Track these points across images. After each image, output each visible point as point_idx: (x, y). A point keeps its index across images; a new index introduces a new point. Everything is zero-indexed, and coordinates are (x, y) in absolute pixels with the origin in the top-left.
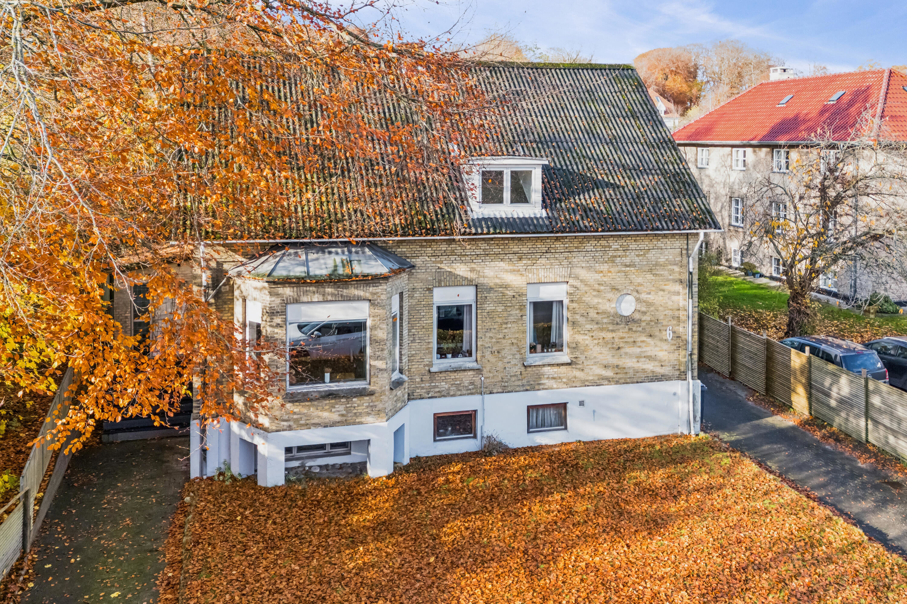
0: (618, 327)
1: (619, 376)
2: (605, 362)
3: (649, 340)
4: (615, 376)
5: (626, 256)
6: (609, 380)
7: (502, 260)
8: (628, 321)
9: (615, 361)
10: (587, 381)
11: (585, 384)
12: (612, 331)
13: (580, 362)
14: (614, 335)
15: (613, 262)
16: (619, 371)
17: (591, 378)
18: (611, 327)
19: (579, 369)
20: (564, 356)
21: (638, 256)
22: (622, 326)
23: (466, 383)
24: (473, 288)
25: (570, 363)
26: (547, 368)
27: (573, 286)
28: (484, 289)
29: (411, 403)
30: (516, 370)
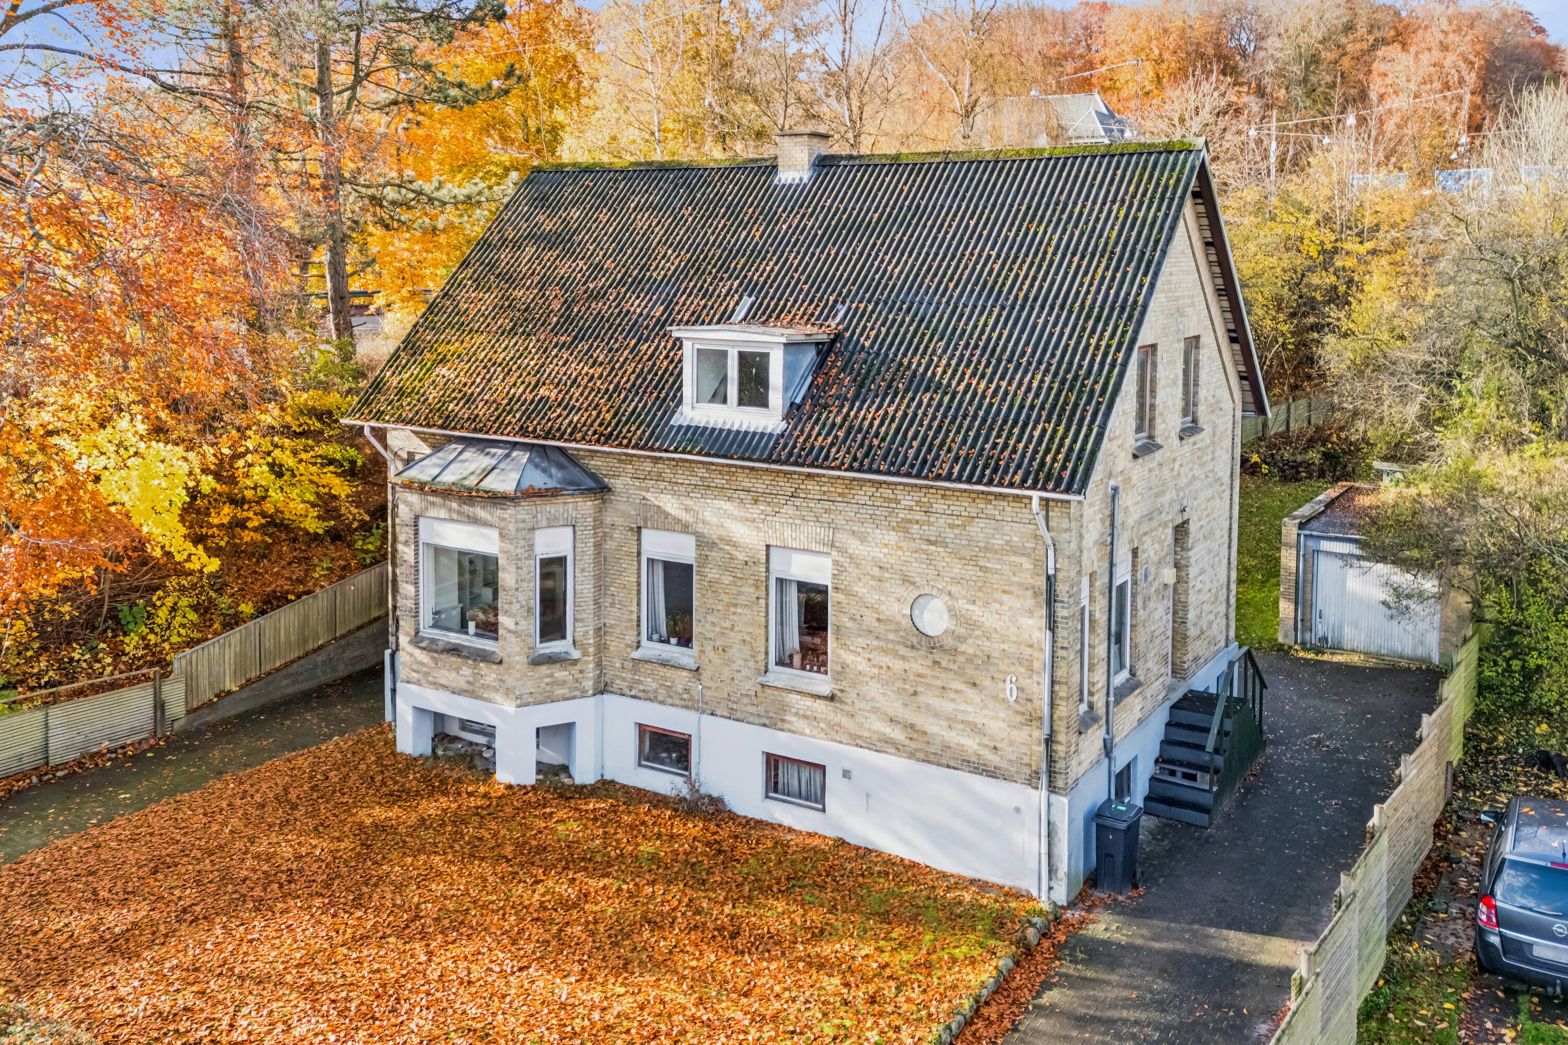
0: (913, 653)
1: (913, 745)
2: (891, 712)
3: (971, 692)
4: (907, 742)
5: (930, 524)
6: (898, 748)
7: (730, 499)
8: (932, 645)
9: (909, 715)
10: (860, 737)
11: (856, 740)
12: (903, 658)
13: (849, 701)
14: (907, 666)
15: (906, 531)
16: (915, 736)
17: (866, 734)
18: (902, 651)
19: (847, 713)
20: (821, 683)
21: (951, 526)
22: (922, 653)
23: (680, 688)
24: (693, 538)
25: (832, 698)
26: (794, 697)
27: (836, 563)
28: (704, 543)
29: (607, 697)
30: (750, 686)
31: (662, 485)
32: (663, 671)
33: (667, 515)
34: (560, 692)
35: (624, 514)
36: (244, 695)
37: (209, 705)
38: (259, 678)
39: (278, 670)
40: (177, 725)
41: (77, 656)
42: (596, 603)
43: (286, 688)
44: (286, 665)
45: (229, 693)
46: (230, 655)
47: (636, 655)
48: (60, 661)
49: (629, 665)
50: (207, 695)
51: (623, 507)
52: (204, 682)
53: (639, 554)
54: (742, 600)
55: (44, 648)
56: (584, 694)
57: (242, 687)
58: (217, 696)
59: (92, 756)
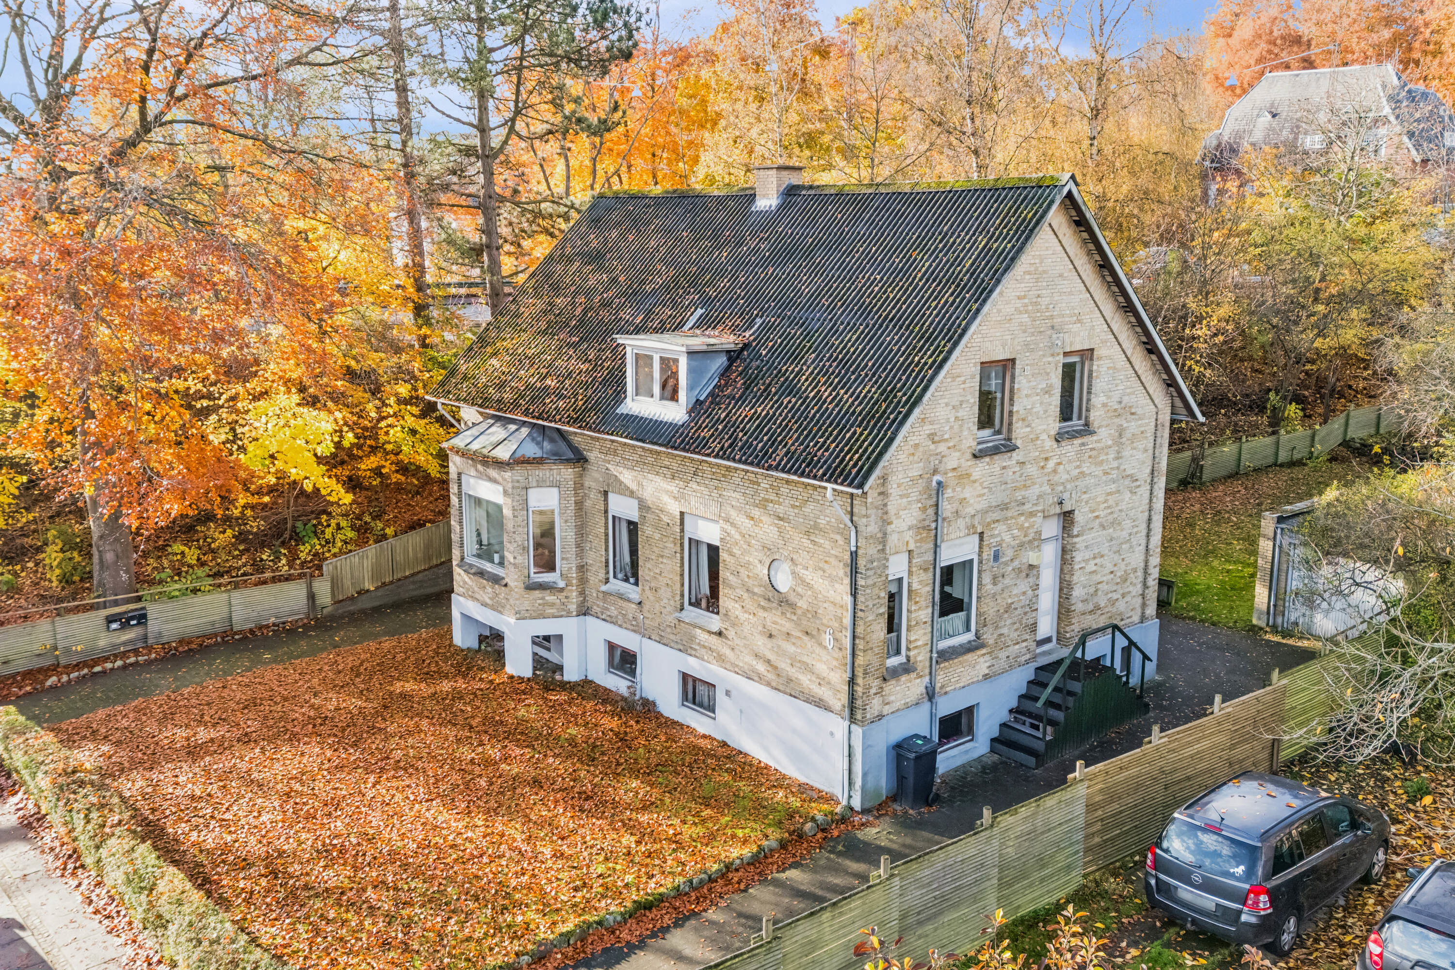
0: (771, 605)
1: (770, 676)
2: (756, 649)
3: (806, 638)
4: (766, 674)
5: (780, 504)
6: (760, 679)
7: (658, 474)
8: (781, 599)
9: (767, 653)
10: (738, 666)
11: (735, 669)
12: (763, 608)
13: (731, 638)
14: (765, 614)
15: (765, 508)
16: (771, 669)
17: (741, 665)
18: (763, 602)
19: (729, 647)
20: (715, 622)
21: (793, 506)
22: (775, 605)
23: (630, 616)
24: (636, 502)
25: (720, 634)
26: (698, 631)
27: (723, 530)
28: (643, 506)
29: (588, 618)
30: (671, 619)
31: (618, 459)
32: (621, 603)
33: (621, 483)
34: (550, 611)
35: (596, 480)
36: (379, 594)
37: (352, 598)
38: (392, 583)
39: (406, 577)
40: (325, 611)
41: (264, 557)
42: (578, 546)
43: (411, 591)
44: (413, 575)
45: (368, 591)
46: (367, 564)
47: (604, 588)
48: (255, 560)
49: (601, 595)
50: (351, 592)
51: (596, 475)
52: (347, 583)
53: (606, 511)
54: (666, 552)
55: (247, 550)
56: (569, 615)
57: (377, 588)
58: (359, 593)
59: (260, 628)
